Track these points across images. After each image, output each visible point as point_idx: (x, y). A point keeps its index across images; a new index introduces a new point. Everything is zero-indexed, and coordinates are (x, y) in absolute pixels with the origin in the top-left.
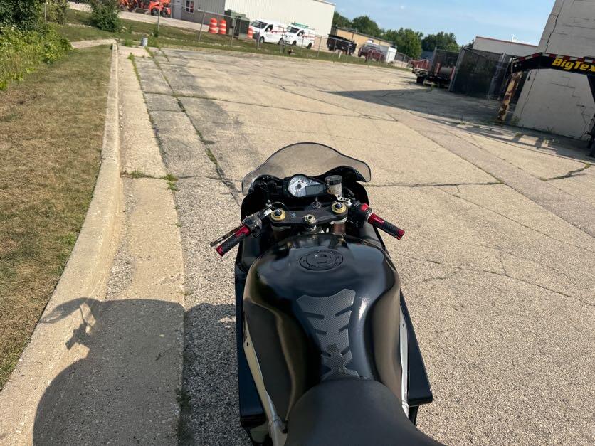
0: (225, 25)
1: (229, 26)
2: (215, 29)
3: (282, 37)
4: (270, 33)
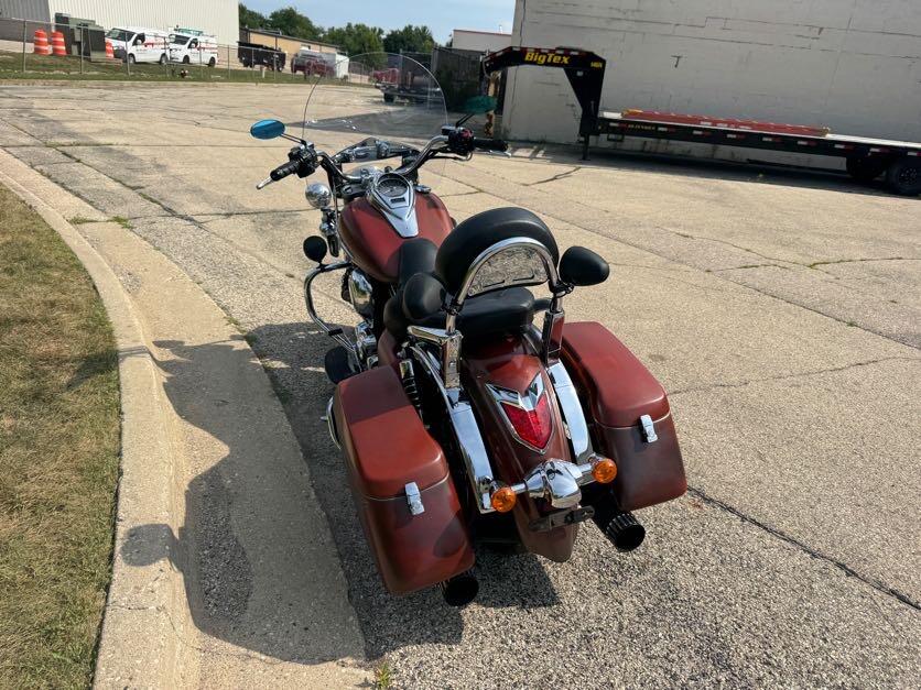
0: (61, 40)
1: (70, 41)
2: (46, 48)
3: (163, 51)
4: (142, 47)
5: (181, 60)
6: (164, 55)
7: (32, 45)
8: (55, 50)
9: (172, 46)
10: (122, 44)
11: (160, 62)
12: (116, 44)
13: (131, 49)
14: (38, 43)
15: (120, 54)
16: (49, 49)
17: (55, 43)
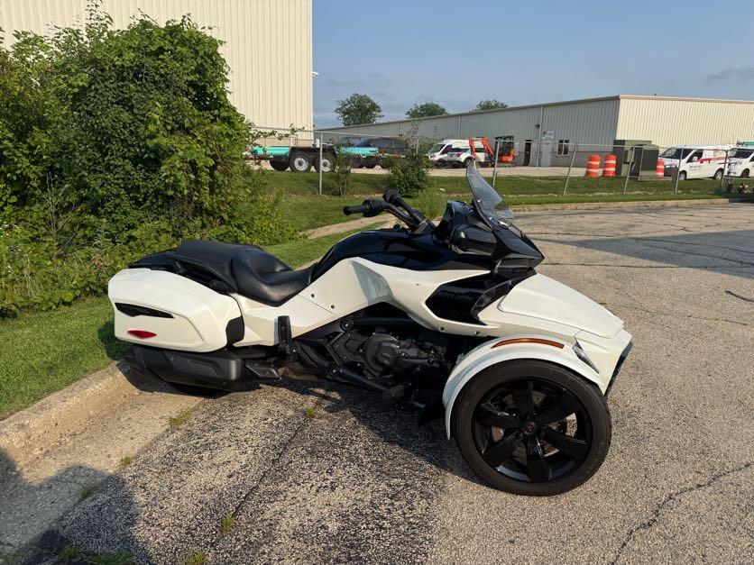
0: (614, 162)
2: (597, 171)
3: (722, 166)
4: (699, 163)
5: (739, 174)
6: (721, 170)
7: (585, 169)
8: (604, 172)
9: (734, 160)
10: (676, 162)
11: (714, 178)
12: (668, 162)
13: (683, 165)
14: (590, 166)
15: (670, 172)
16: (599, 172)
17: (606, 166)
